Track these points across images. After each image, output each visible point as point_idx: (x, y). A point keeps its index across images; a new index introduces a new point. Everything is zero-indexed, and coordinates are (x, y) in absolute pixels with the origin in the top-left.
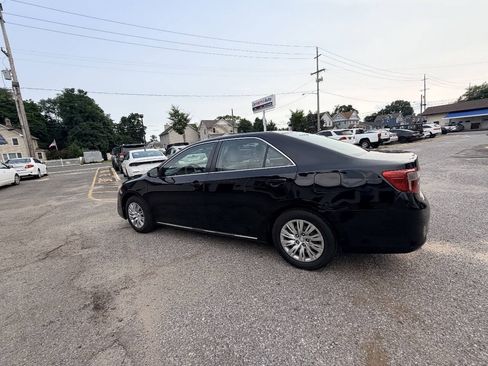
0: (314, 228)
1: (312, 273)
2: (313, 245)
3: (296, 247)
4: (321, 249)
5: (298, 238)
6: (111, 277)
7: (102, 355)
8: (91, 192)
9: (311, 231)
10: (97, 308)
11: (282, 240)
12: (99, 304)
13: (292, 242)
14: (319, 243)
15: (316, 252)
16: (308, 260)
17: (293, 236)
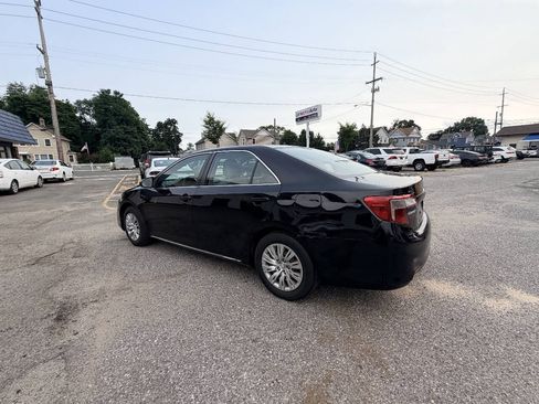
0: (293, 254)
1: (291, 304)
2: (293, 273)
3: (277, 274)
4: (299, 278)
5: (279, 263)
6: (86, 289)
7: (42, 366)
8: (107, 199)
9: (290, 257)
10: (59, 319)
11: (264, 265)
12: (63, 315)
13: (273, 268)
14: (298, 271)
15: (296, 282)
16: (287, 289)
17: (274, 262)
